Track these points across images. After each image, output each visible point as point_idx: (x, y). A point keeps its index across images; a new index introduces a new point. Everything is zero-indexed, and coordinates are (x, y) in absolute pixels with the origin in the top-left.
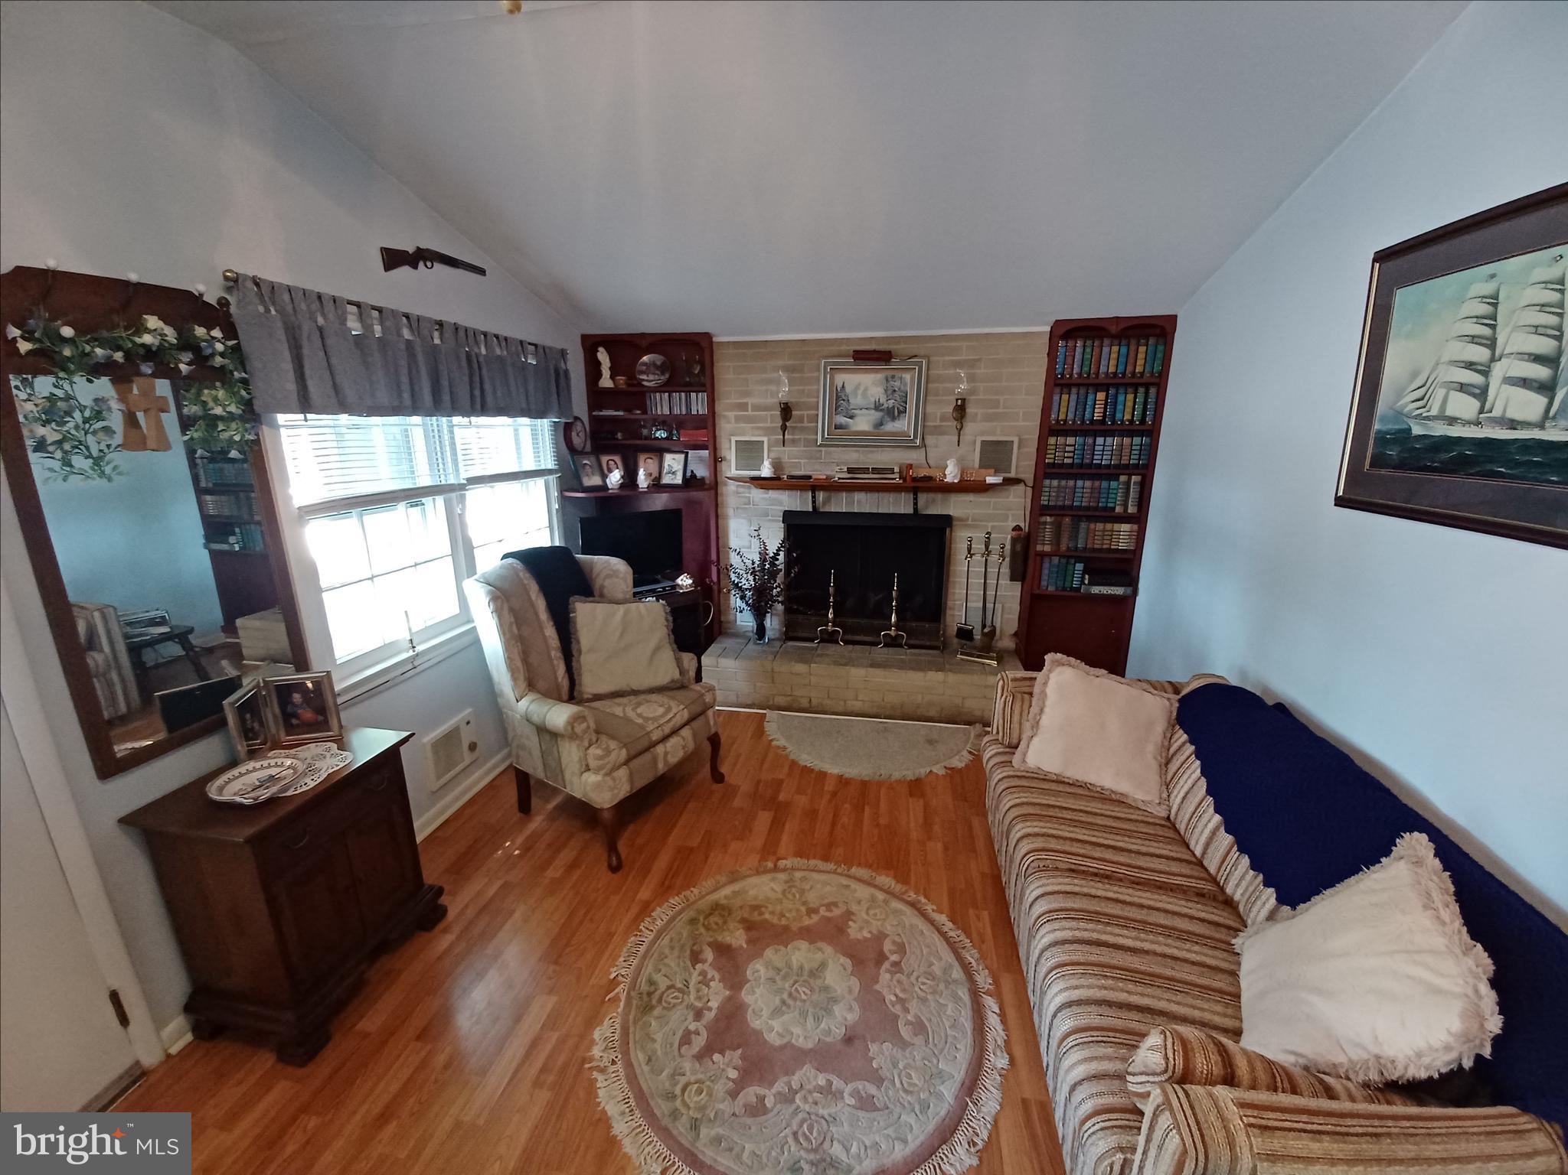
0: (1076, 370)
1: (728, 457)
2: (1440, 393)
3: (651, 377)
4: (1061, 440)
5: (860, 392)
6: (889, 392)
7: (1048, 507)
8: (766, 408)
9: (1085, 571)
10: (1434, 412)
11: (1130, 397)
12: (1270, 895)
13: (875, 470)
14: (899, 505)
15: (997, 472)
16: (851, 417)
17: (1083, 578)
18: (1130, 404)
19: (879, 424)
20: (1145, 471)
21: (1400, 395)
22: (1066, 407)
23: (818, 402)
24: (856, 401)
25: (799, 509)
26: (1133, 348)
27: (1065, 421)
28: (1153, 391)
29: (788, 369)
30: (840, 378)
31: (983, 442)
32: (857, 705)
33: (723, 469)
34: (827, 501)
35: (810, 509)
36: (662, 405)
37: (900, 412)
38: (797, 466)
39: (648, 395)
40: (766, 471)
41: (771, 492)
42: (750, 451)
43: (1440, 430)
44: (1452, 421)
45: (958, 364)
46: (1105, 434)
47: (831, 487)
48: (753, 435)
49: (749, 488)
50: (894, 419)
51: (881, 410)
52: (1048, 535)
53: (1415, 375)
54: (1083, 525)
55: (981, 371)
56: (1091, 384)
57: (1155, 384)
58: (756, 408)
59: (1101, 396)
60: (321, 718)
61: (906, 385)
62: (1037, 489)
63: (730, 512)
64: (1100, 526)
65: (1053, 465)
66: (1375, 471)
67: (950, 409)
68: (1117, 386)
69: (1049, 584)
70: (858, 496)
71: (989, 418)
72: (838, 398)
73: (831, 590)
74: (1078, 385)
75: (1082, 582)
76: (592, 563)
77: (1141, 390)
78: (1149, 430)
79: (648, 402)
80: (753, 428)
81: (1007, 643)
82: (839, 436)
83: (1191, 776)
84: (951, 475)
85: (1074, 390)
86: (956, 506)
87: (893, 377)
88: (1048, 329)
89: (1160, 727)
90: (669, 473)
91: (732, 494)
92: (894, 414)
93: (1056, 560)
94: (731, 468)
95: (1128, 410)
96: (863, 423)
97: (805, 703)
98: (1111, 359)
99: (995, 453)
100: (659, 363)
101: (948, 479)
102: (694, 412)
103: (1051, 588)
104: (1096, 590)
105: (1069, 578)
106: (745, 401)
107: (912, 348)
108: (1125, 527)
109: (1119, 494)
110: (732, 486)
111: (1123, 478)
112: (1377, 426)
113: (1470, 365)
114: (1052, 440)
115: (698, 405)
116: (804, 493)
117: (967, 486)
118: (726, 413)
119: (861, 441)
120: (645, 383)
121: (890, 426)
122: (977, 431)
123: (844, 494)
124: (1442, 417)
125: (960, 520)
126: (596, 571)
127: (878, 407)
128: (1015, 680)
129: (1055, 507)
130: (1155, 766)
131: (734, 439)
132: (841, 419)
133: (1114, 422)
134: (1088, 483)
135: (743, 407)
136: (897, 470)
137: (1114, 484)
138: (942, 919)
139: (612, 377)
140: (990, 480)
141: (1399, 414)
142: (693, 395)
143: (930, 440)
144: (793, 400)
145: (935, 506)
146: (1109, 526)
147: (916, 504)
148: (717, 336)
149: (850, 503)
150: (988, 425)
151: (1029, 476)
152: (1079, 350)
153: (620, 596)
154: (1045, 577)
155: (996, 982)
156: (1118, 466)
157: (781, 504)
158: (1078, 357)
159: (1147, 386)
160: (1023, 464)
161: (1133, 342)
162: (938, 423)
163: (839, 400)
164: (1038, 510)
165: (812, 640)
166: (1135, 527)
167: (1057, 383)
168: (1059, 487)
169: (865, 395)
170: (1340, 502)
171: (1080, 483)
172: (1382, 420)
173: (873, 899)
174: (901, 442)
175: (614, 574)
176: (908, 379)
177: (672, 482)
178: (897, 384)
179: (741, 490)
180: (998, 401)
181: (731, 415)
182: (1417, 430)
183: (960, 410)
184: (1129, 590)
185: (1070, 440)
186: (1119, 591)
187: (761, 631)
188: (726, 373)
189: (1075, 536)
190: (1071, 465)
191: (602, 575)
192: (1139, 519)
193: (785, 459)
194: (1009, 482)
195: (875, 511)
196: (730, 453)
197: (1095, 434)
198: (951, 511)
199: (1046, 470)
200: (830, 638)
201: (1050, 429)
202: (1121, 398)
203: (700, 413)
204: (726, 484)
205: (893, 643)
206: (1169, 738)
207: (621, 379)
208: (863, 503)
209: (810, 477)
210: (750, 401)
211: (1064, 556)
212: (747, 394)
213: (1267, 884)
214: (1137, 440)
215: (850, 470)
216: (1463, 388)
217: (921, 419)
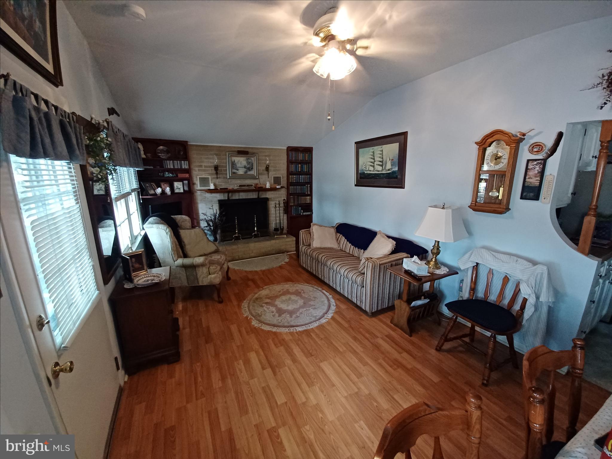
0: (294, 159)
1: (196, 183)
2: (368, 166)
3: (163, 155)
4: (292, 176)
5: (239, 163)
6: (248, 163)
7: (291, 193)
8: (210, 167)
9: (301, 209)
10: (368, 169)
11: (306, 166)
12: (363, 250)
13: (248, 186)
14: (253, 196)
15: (279, 185)
16: (237, 170)
17: (301, 211)
18: (306, 167)
19: (246, 172)
20: (310, 183)
21: (362, 167)
22: (293, 168)
23: (226, 165)
24: (238, 165)
25: (223, 199)
26: (305, 154)
27: (293, 171)
28: (310, 165)
29: (217, 155)
30: (234, 159)
31: (274, 177)
32: (253, 255)
33: (195, 187)
34: (232, 196)
35: (227, 199)
36: (170, 165)
37: (252, 169)
38: (221, 185)
39: (164, 161)
40: (212, 187)
41: (213, 194)
42: (204, 181)
43: (369, 172)
44: (370, 171)
45: (266, 156)
46: (302, 175)
47: (234, 191)
48: (205, 176)
49: (205, 193)
50: (250, 170)
51: (246, 168)
52: (292, 201)
53: (364, 163)
54: (299, 197)
55: (271, 158)
56: (297, 162)
57: (310, 163)
58: (205, 167)
59: (300, 165)
60: (141, 266)
61: (252, 161)
62: (288, 189)
63: (199, 202)
64: (303, 197)
65: (291, 183)
66: (360, 180)
67: (264, 168)
68: (303, 163)
69: (294, 213)
70: (241, 194)
71: (274, 171)
72: (233, 164)
73: (236, 223)
74: (295, 163)
75: (301, 212)
76: (175, 217)
77: (308, 164)
78: (310, 173)
79: (164, 164)
80: (205, 173)
81: (285, 231)
82: (235, 176)
83: (343, 239)
84: (268, 186)
85: (294, 164)
86: (269, 195)
87: (249, 159)
88: (286, 148)
89: (334, 234)
90: (177, 189)
91: (199, 195)
92: (250, 169)
93: (295, 207)
94: (198, 186)
95: (306, 169)
96: (241, 172)
97: (237, 258)
98: (301, 156)
99: (277, 180)
100: (165, 150)
101: (267, 187)
102: (183, 167)
103: (294, 215)
104: (305, 214)
105: (298, 212)
106: (202, 164)
107: (255, 151)
108: (308, 197)
109: (306, 188)
110: (199, 193)
111: (306, 185)
112: (359, 172)
113: (371, 162)
114: (290, 176)
115: (185, 165)
116: (224, 194)
117: (272, 189)
118: (194, 168)
119: (241, 177)
120: (161, 157)
121: (249, 173)
122: (272, 174)
123: (237, 193)
124: (369, 170)
125: (270, 198)
126: (177, 221)
127: (245, 167)
128: (305, 231)
129: (293, 193)
130: (336, 241)
131: (198, 177)
132: (235, 171)
133: (303, 172)
134: (299, 187)
135: (201, 166)
136: (253, 185)
137: (305, 187)
138: (306, 284)
139: (145, 154)
140: (277, 187)
141: (363, 170)
142: (183, 162)
143: (260, 176)
144: (219, 165)
145: (264, 195)
146: (305, 197)
147: (258, 195)
148: (189, 142)
149: (239, 196)
150: (274, 172)
151: (286, 186)
152: (294, 154)
153: (189, 228)
154: (293, 212)
155: (322, 288)
156: (305, 182)
157: (216, 197)
158: (294, 155)
159: (309, 163)
160: (284, 182)
161: (305, 153)
162: (262, 172)
163: (233, 165)
164: (289, 194)
165: (232, 240)
166: (310, 197)
167: (290, 162)
168: (293, 188)
169: (241, 163)
170: (356, 185)
171: (298, 187)
172: (360, 171)
173: (290, 286)
174: (253, 177)
175: (186, 220)
176: (253, 160)
177: (179, 192)
178: (250, 161)
179: (202, 194)
180: (276, 166)
181: (197, 169)
182: (366, 173)
183: (267, 169)
184: (311, 213)
185: (295, 176)
186: (309, 213)
187: (216, 240)
188: (193, 155)
189: (298, 201)
190: (295, 182)
191: (181, 221)
192: (311, 195)
193: (217, 183)
194: (282, 187)
195: (246, 198)
196: (197, 182)
197: (300, 175)
198: (268, 196)
199: (290, 184)
200: (237, 238)
201: (289, 173)
202: (304, 166)
203: (186, 168)
204: (196, 192)
205: (256, 236)
206: (336, 235)
207: (149, 155)
208: (243, 196)
209: (227, 189)
210: (203, 164)
211: (296, 206)
212: (202, 162)
213: (361, 249)
214: (308, 176)
215: (240, 186)
216: (371, 166)
217: (258, 170)
